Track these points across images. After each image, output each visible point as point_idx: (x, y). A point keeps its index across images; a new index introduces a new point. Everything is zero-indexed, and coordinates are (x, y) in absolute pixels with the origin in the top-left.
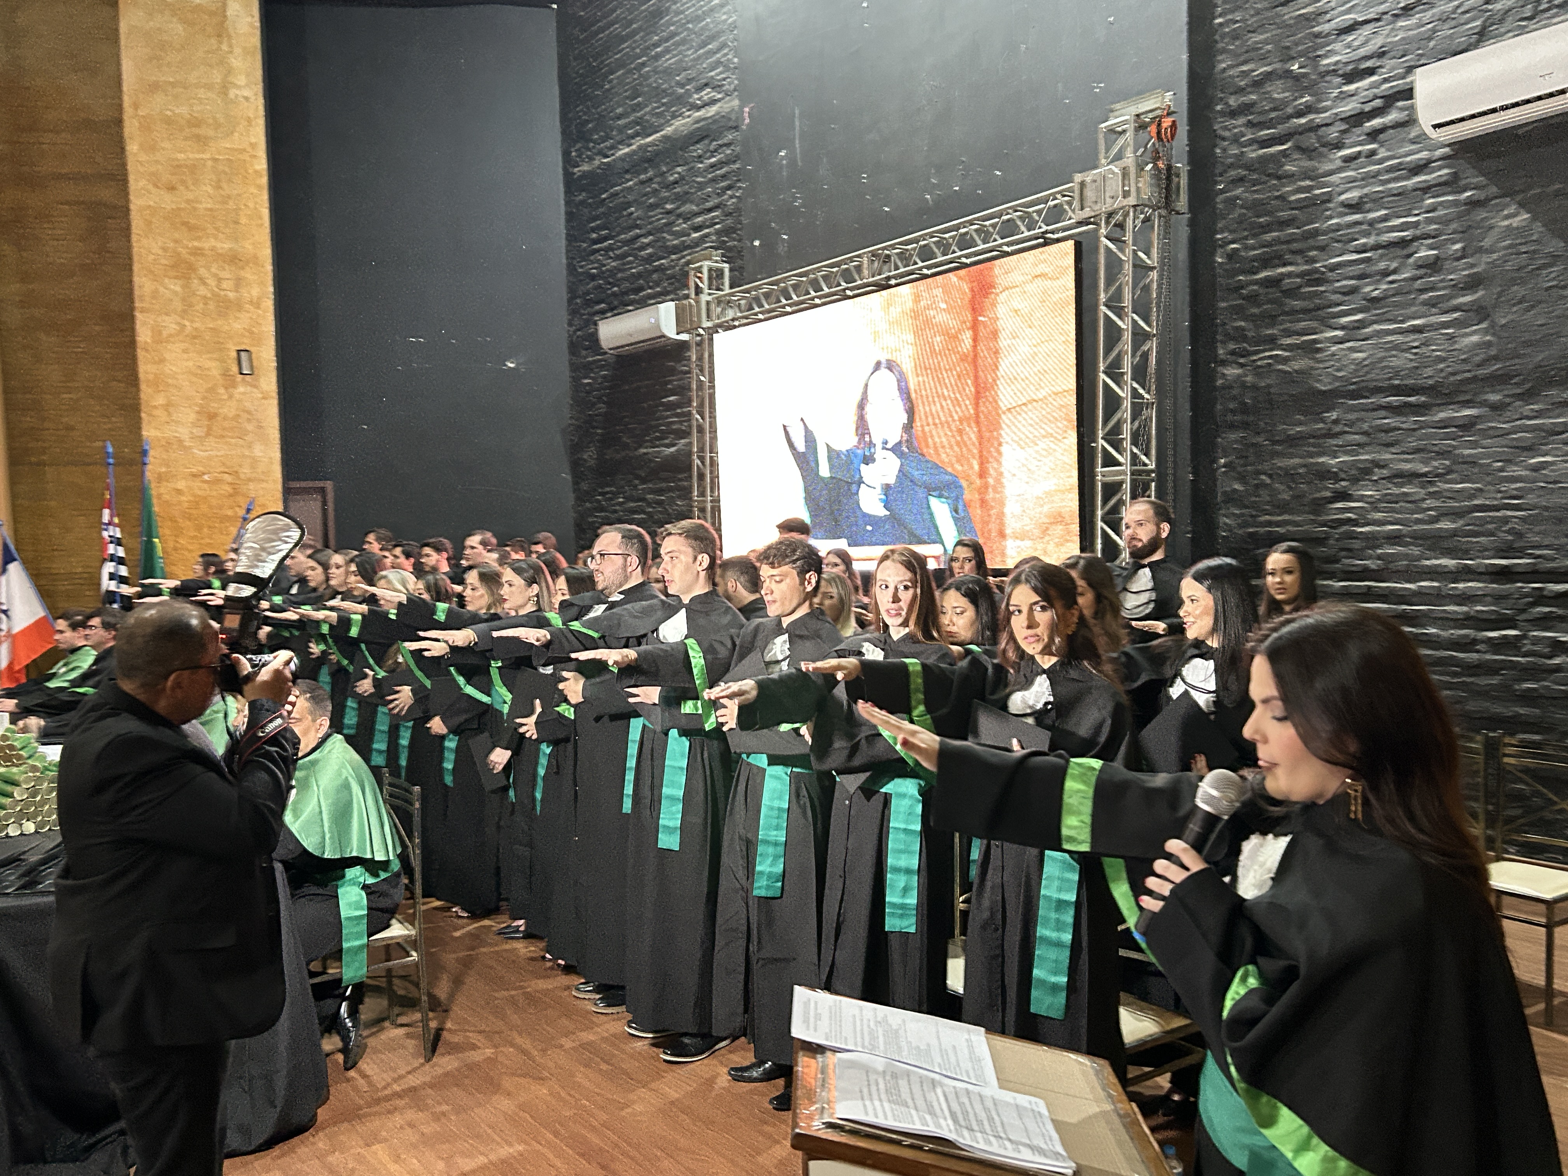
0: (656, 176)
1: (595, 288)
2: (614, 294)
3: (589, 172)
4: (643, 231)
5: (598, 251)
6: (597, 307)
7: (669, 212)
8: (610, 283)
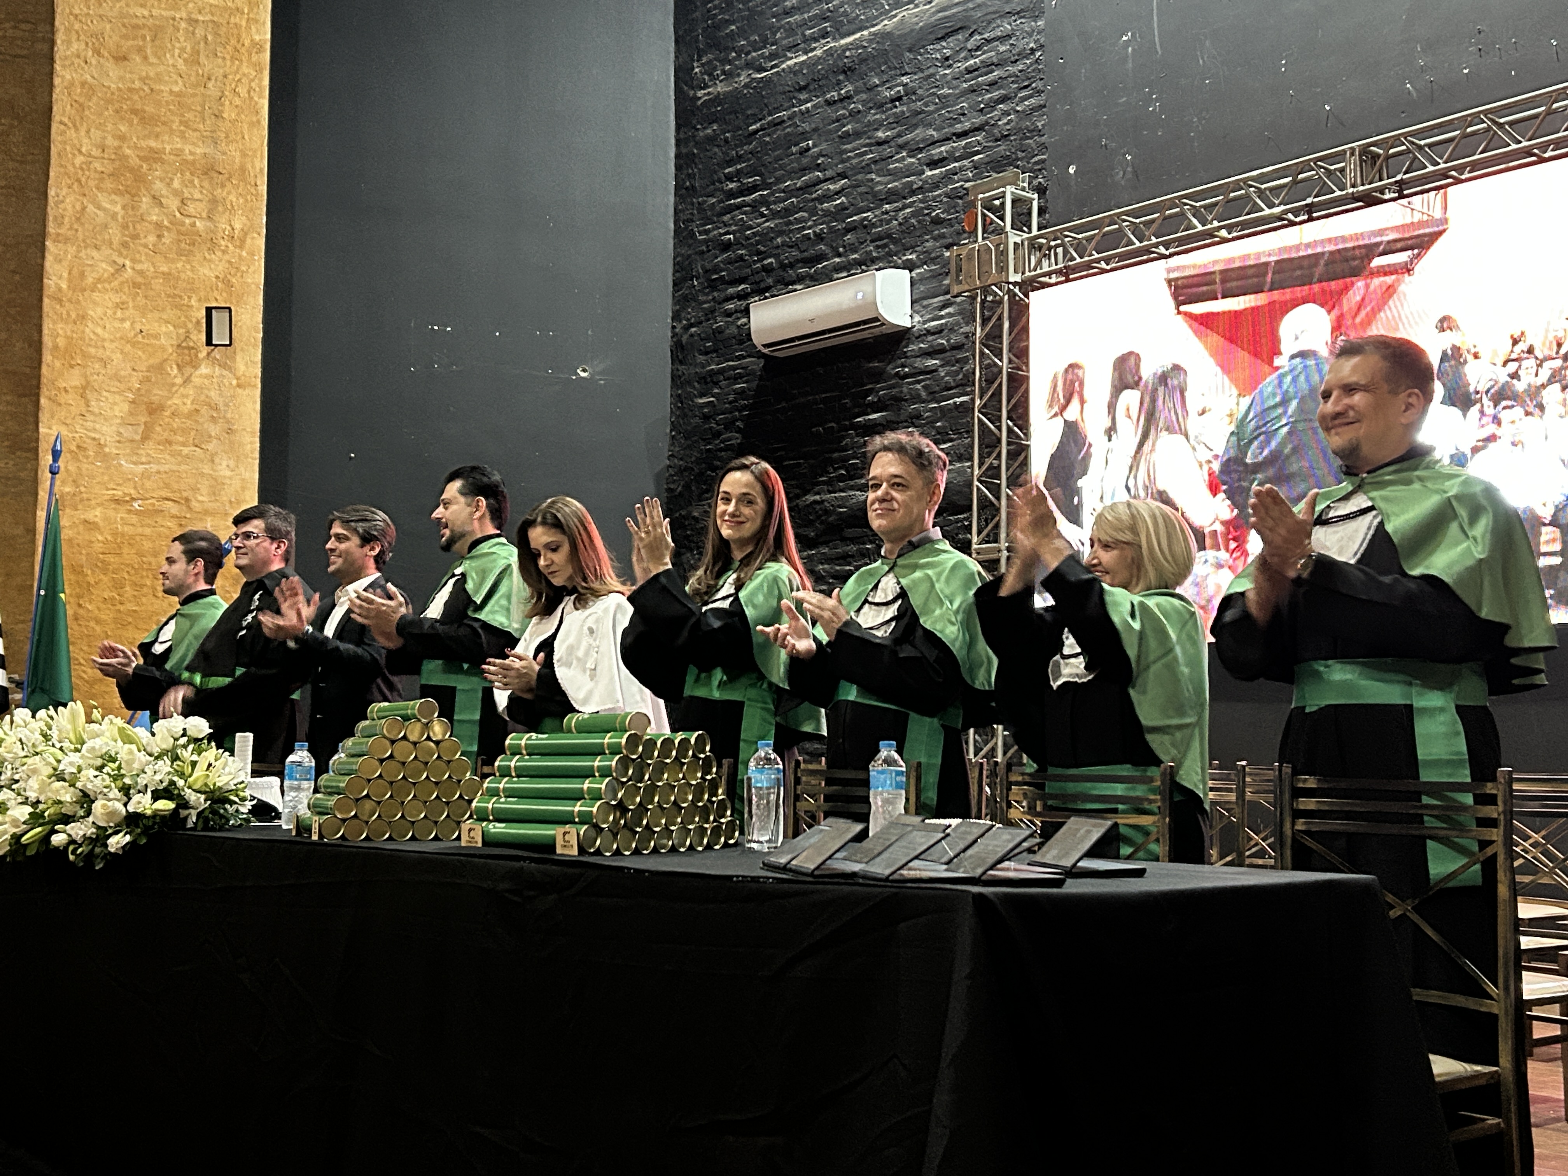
0: (857, 92)
1: (729, 262)
2: (768, 269)
3: (726, 94)
4: (829, 173)
5: (738, 207)
6: (731, 290)
7: (880, 143)
8: (759, 253)
